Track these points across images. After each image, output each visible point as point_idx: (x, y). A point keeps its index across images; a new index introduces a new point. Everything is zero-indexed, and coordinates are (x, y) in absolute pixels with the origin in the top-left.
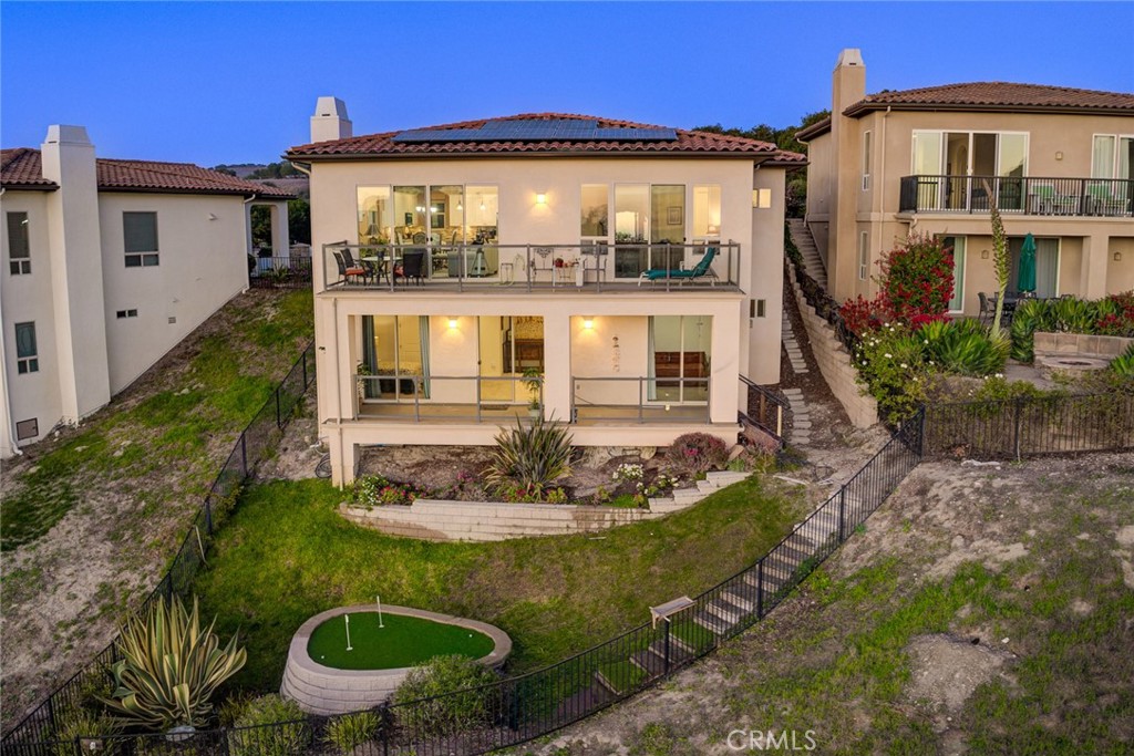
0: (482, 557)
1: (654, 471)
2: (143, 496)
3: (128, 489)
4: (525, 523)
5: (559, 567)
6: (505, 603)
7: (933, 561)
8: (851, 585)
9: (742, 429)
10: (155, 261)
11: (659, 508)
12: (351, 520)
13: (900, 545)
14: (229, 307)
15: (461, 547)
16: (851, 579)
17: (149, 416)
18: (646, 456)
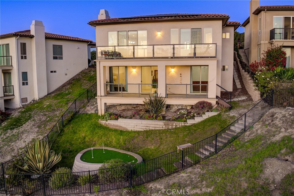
0: (137, 135)
1: (190, 112)
2: (49, 117)
3: (45, 115)
4: (150, 126)
5: (158, 138)
6: (141, 148)
7: (274, 136)
8: (247, 144)
9: (217, 100)
10: (61, 58)
11: (190, 122)
12: (102, 124)
13: (264, 132)
14: (82, 72)
15: (132, 132)
16: (247, 142)
17: (56, 98)
18: (188, 108)
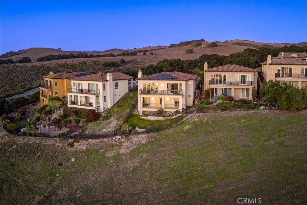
0: (154, 122)
3: (118, 115)
4: (159, 119)
9: (182, 110)
10: (118, 88)
11: (172, 117)
12: (142, 118)
14: (126, 94)
15: (152, 121)
16: (185, 122)
17: (118, 107)
18: (173, 113)
